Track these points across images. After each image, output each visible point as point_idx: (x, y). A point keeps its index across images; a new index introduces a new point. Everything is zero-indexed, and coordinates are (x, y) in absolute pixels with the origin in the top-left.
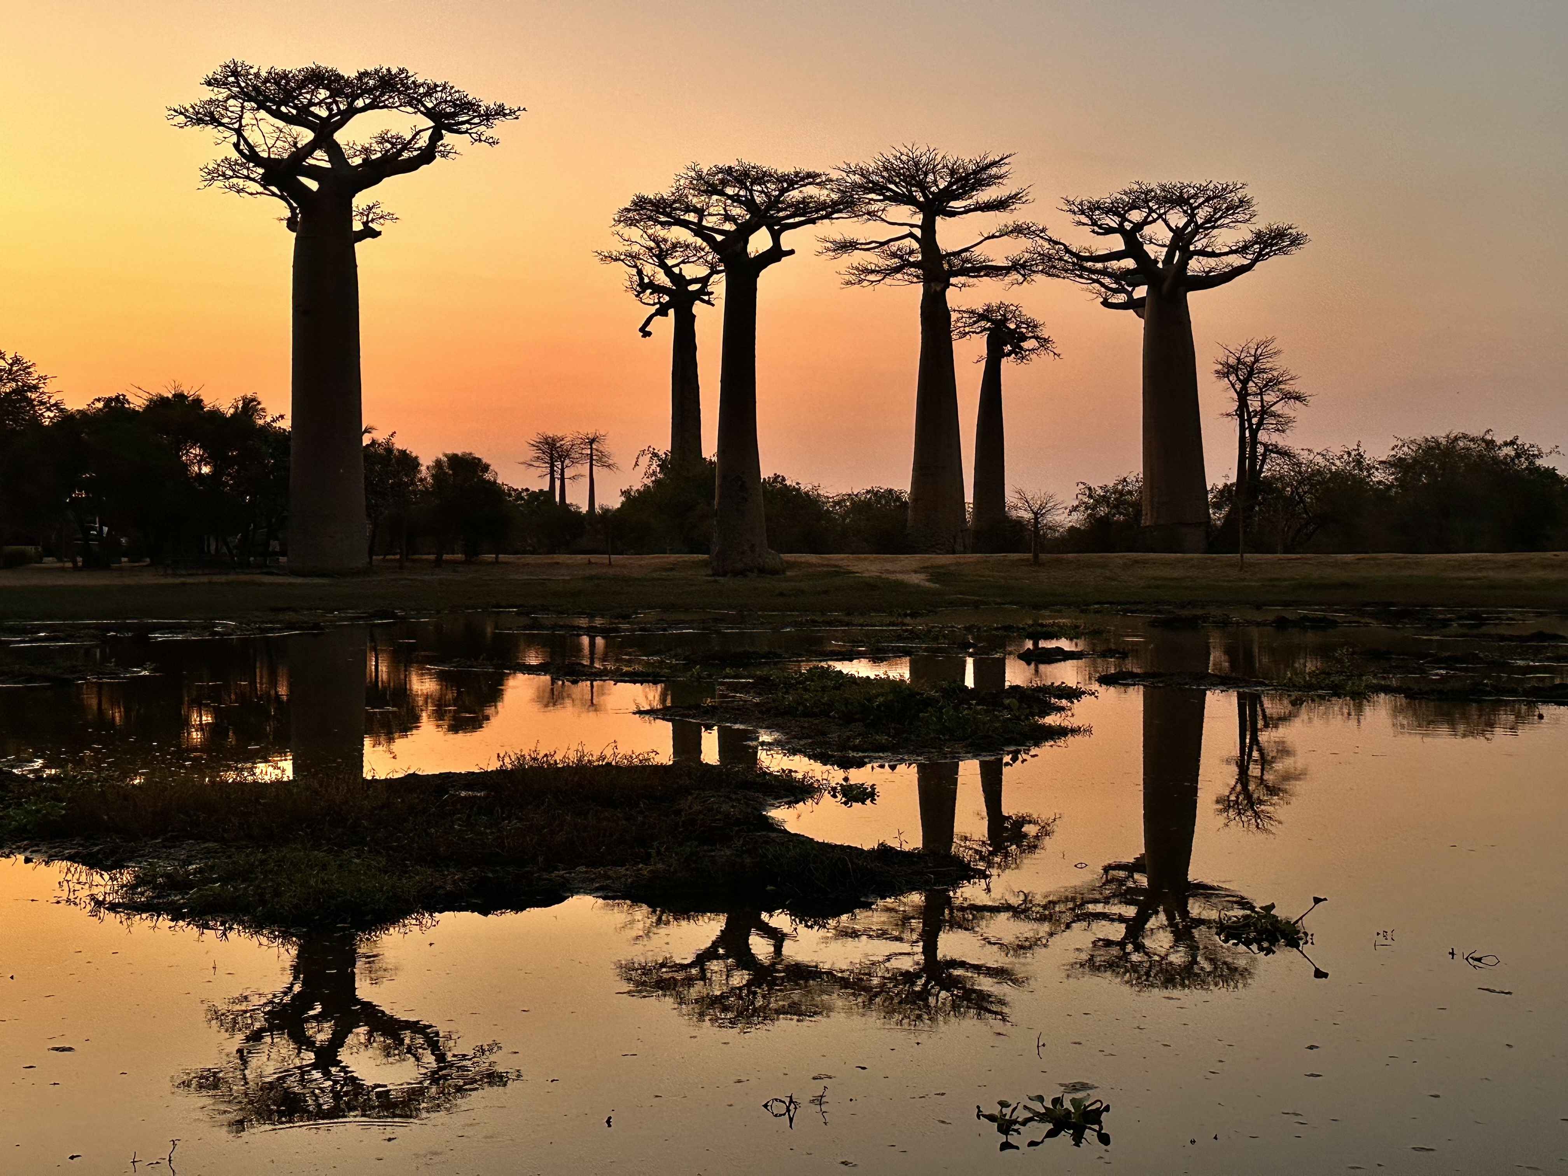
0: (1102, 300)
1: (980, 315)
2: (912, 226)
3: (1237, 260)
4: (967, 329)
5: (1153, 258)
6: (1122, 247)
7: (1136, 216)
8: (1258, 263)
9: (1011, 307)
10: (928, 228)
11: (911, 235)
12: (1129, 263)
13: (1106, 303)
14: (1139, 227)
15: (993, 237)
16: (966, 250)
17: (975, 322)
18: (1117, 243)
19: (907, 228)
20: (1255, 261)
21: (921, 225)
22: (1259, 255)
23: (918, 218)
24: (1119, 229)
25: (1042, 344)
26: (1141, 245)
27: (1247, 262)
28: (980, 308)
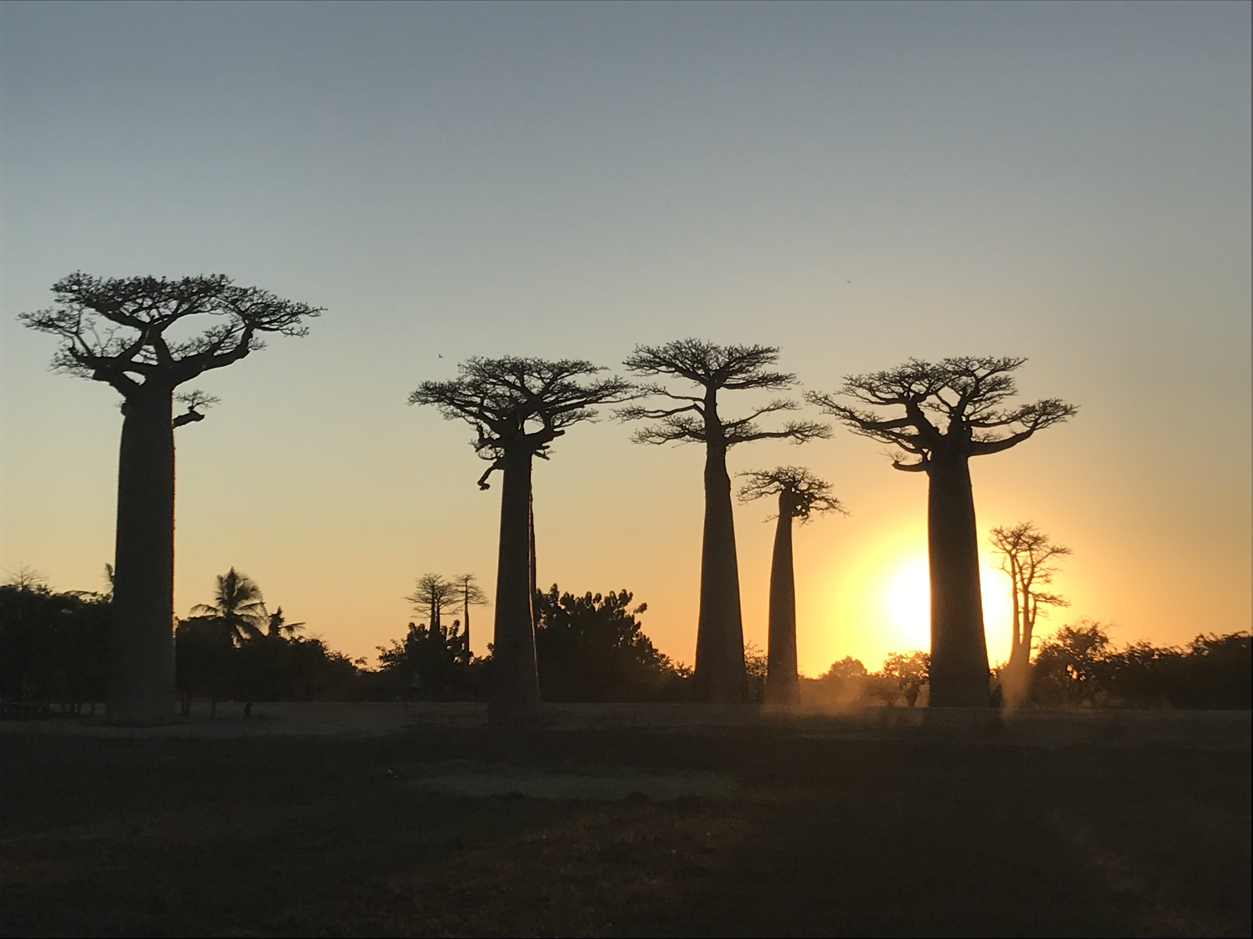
0: (893, 462)
1: (771, 477)
2: (694, 399)
3: (1019, 427)
4: (763, 490)
5: (934, 426)
6: (905, 416)
7: (918, 387)
8: (1035, 432)
9: (800, 470)
10: (711, 400)
11: (695, 407)
12: (913, 430)
13: (897, 465)
14: (922, 397)
15: (768, 410)
16: (744, 421)
17: (770, 483)
18: (899, 411)
19: (691, 401)
20: (1033, 429)
21: (703, 399)
22: (1036, 423)
23: (701, 391)
24: (901, 399)
25: (832, 504)
26: (923, 413)
27: (1026, 429)
28: (772, 471)
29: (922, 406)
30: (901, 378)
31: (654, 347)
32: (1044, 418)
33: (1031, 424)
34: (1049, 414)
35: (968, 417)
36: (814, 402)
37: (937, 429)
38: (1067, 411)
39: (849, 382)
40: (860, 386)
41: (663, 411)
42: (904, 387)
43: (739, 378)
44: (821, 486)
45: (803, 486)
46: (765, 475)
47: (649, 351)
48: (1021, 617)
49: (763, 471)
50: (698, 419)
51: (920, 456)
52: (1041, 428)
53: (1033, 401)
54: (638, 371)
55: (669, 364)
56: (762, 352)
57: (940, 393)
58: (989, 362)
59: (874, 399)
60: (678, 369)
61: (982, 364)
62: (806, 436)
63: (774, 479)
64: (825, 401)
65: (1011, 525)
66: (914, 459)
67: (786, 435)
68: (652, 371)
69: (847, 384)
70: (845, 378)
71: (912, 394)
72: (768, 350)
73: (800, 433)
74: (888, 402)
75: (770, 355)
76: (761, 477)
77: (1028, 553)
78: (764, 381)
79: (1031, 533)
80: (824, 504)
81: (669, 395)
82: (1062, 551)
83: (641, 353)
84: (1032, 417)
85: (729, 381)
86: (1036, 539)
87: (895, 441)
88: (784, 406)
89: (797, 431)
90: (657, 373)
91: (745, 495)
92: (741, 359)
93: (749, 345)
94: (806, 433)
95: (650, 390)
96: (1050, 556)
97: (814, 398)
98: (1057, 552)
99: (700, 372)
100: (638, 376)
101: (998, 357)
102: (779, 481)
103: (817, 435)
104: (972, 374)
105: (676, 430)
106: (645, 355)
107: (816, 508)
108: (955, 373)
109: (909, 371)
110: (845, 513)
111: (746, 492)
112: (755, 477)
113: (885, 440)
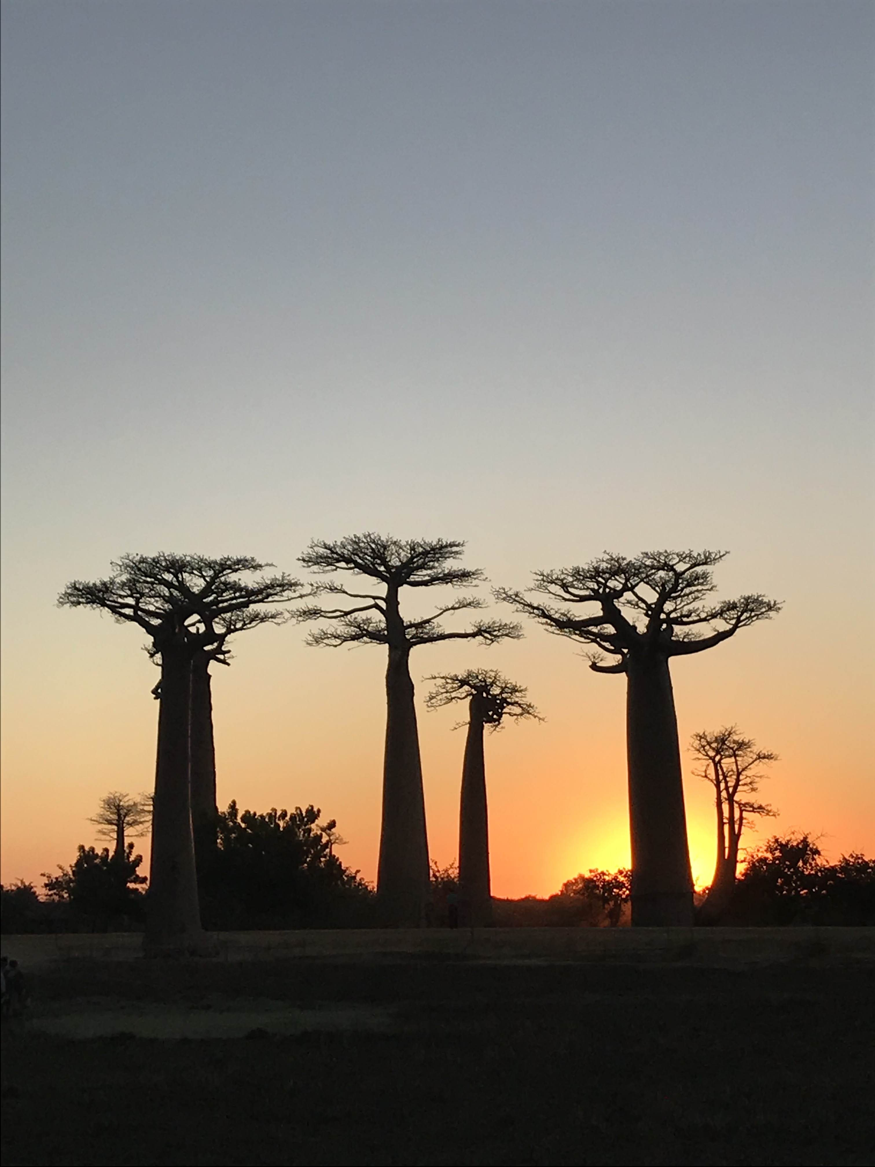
0: (591, 663)
1: (460, 681)
2: (374, 598)
3: (721, 625)
4: (453, 695)
5: (631, 624)
6: (601, 614)
7: (615, 584)
8: (738, 630)
9: (491, 673)
10: (392, 599)
11: (377, 606)
12: (610, 629)
13: (594, 667)
14: (619, 594)
15: (453, 608)
16: (428, 621)
17: (460, 687)
18: (595, 609)
19: (371, 599)
20: (736, 627)
21: (384, 596)
22: (738, 621)
23: (382, 589)
24: (595, 596)
25: (526, 710)
26: (620, 611)
27: (728, 627)
28: (462, 674)
29: (618, 603)
30: (596, 573)
31: (330, 543)
32: (746, 615)
33: (733, 622)
34: (752, 610)
35: (668, 614)
36: (504, 599)
37: (635, 628)
38: (770, 607)
39: (540, 578)
40: (552, 582)
41: (341, 611)
42: (598, 583)
43: (423, 575)
44: (514, 690)
45: (495, 691)
46: (455, 679)
47: (326, 547)
48: (726, 828)
49: (452, 674)
50: (378, 620)
51: (619, 657)
52: (744, 625)
53: (735, 597)
54: (315, 568)
55: (348, 561)
56: (446, 546)
57: (636, 590)
58: (690, 556)
59: (567, 596)
60: (358, 566)
61: (682, 558)
62: (496, 636)
63: (463, 682)
64: (515, 598)
65: (714, 730)
66: (613, 660)
67: (474, 635)
68: (329, 568)
69: (537, 580)
70: (536, 574)
71: (607, 590)
72: (452, 545)
73: (489, 633)
74: (583, 599)
75: (455, 549)
76: (449, 681)
77: (733, 759)
78: (448, 578)
79: (736, 738)
80: (517, 710)
81: (346, 593)
82: (769, 757)
83: (316, 549)
84: (733, 614)
85: (413, 578)
86: (742, 745)
87: (593, 641)
88: (469, 604)
89: (485, 631)
90: (336, 570)
91: (433, 701)
92: (425, 553)
93: (432, 539)
94: (495, 633)
95: (326, 588)
96: (756, 763)
97: (504, 595)
98: (764, 758)
99: (382, 568)
100: (315, 573)
101: (698, 550)
102: (469, 685)
103: (507, 635)
104: (672, 568)
105: (353, 631)
106: (322, 551)
107: (509, 713)
108: (652, 567)
109: (604, 565)
110: (540, 719)
111: (433, 698)
112: (443, 681)
113: (582, 639)
